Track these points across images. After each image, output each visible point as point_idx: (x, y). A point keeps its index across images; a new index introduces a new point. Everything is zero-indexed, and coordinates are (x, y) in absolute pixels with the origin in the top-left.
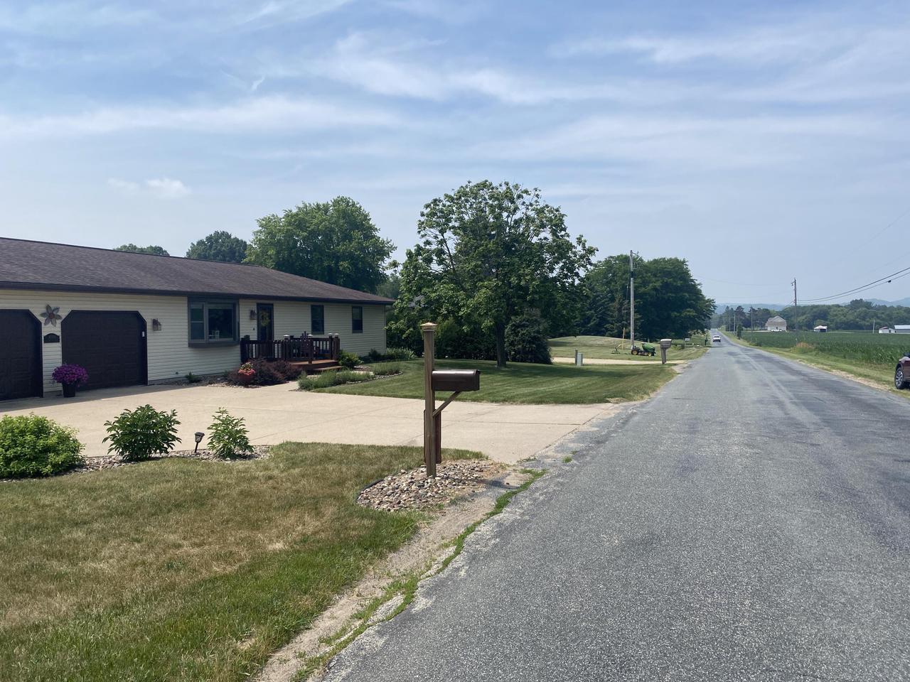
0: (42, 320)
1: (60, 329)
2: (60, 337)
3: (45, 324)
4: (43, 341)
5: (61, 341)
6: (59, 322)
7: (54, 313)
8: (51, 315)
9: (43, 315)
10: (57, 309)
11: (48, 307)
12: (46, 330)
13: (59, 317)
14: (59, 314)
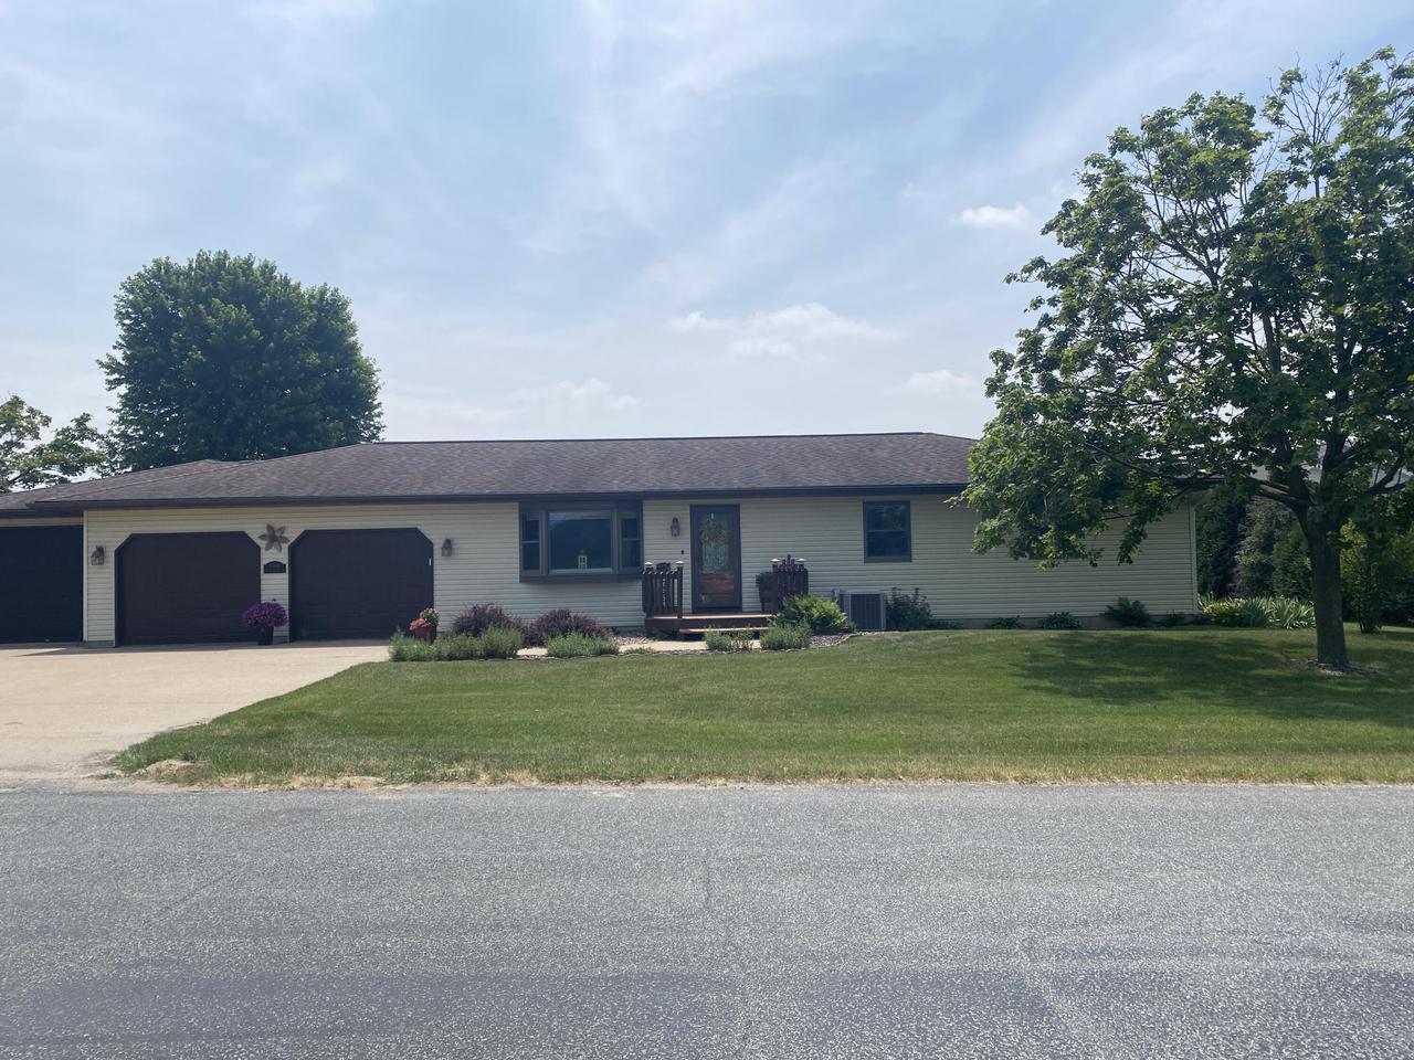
0: (262, 544)
1: (287, 556)
2: (287, 566)
3: (267, 548)
4: (262, 572)
5: (287, 571)
6: (285, 547)
7: (278, 535)
8: (274, 538)
9: (262, 537)
10: (282, 530)
11: (270, 527)
12: (267, 557)
13: (285, 540)
14: (285, 535)
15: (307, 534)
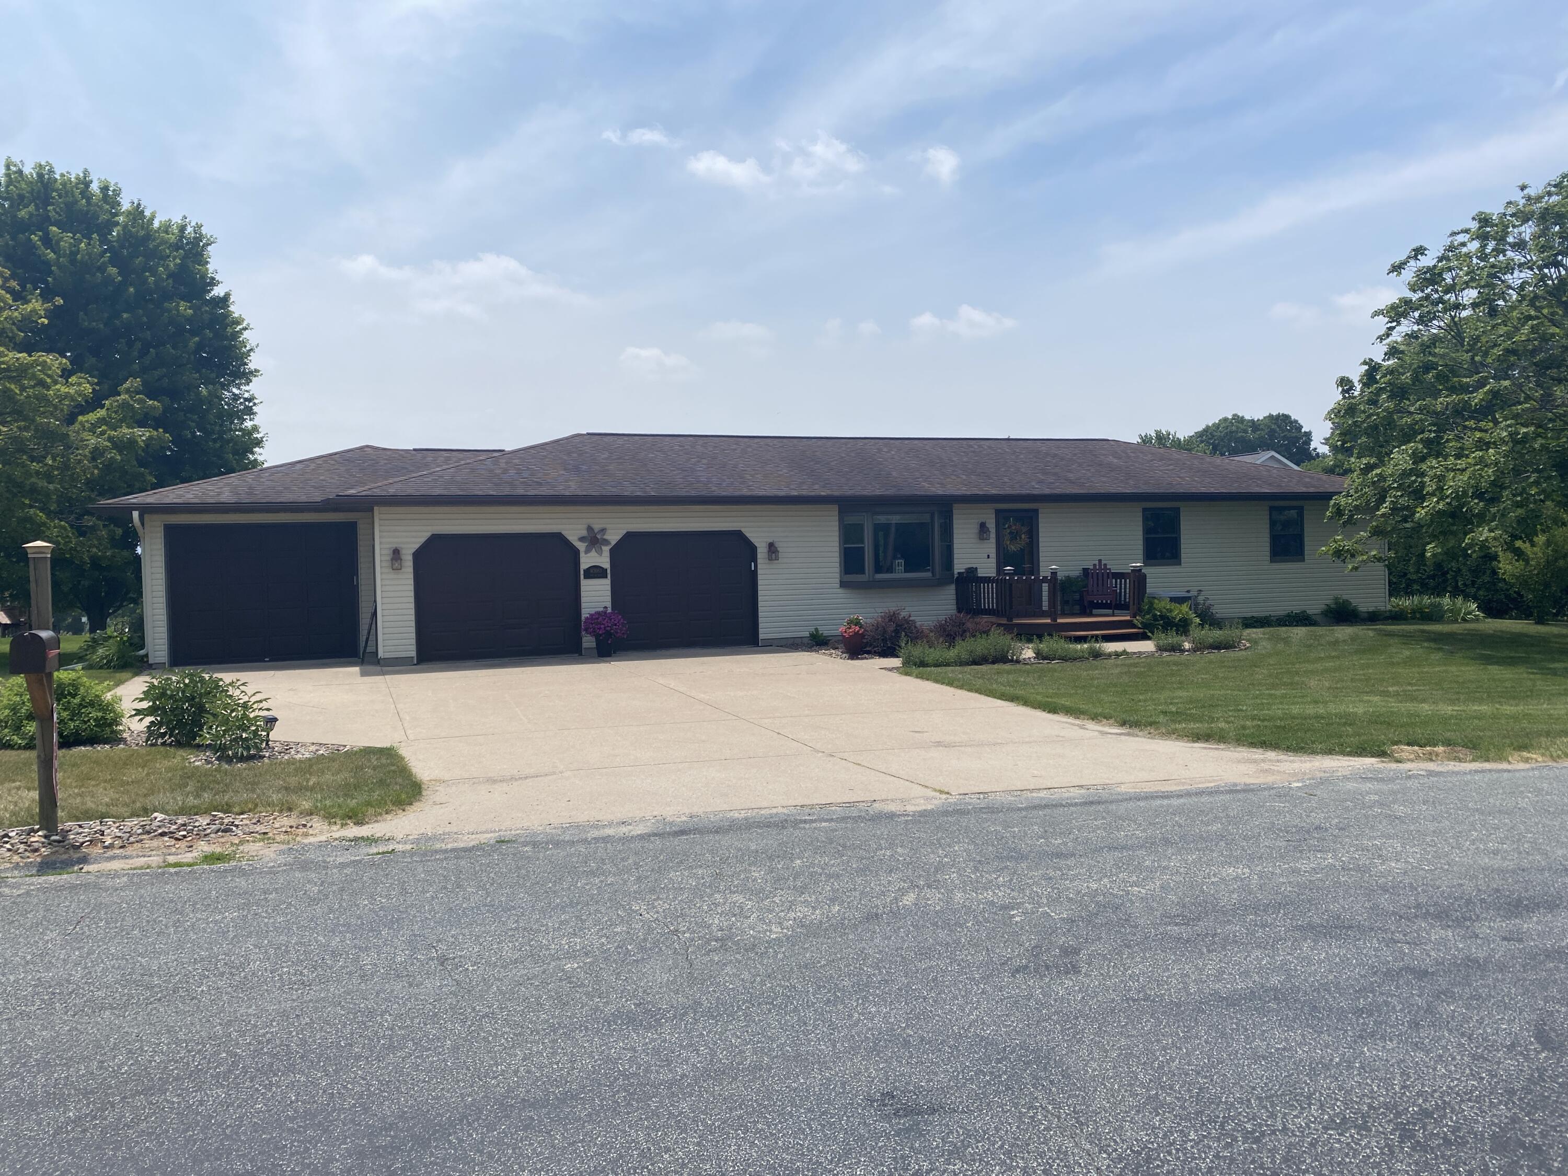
0: (581, 546)
1: (608, 560)
2: (609, 571)
3: (587, 552)
4: (582, 577)
5: (609, 576)
6: (606, 549)
7: (599, 537)
8: (594, 540)
9: (582, 539)
10: (603, 530)
11: (590, 529)
12: (587, 560)
13: (606, 542)
14: (606, 537)
15: (629, 536)
